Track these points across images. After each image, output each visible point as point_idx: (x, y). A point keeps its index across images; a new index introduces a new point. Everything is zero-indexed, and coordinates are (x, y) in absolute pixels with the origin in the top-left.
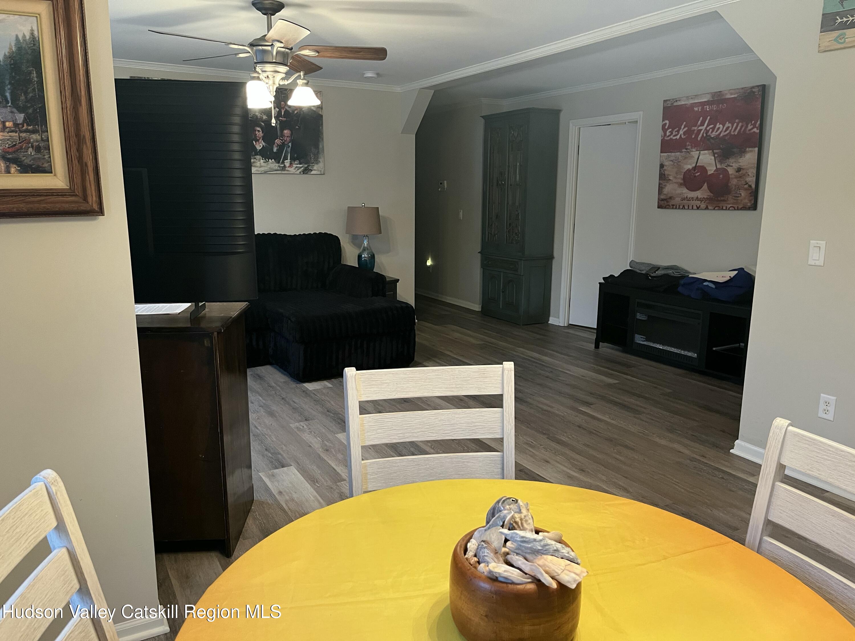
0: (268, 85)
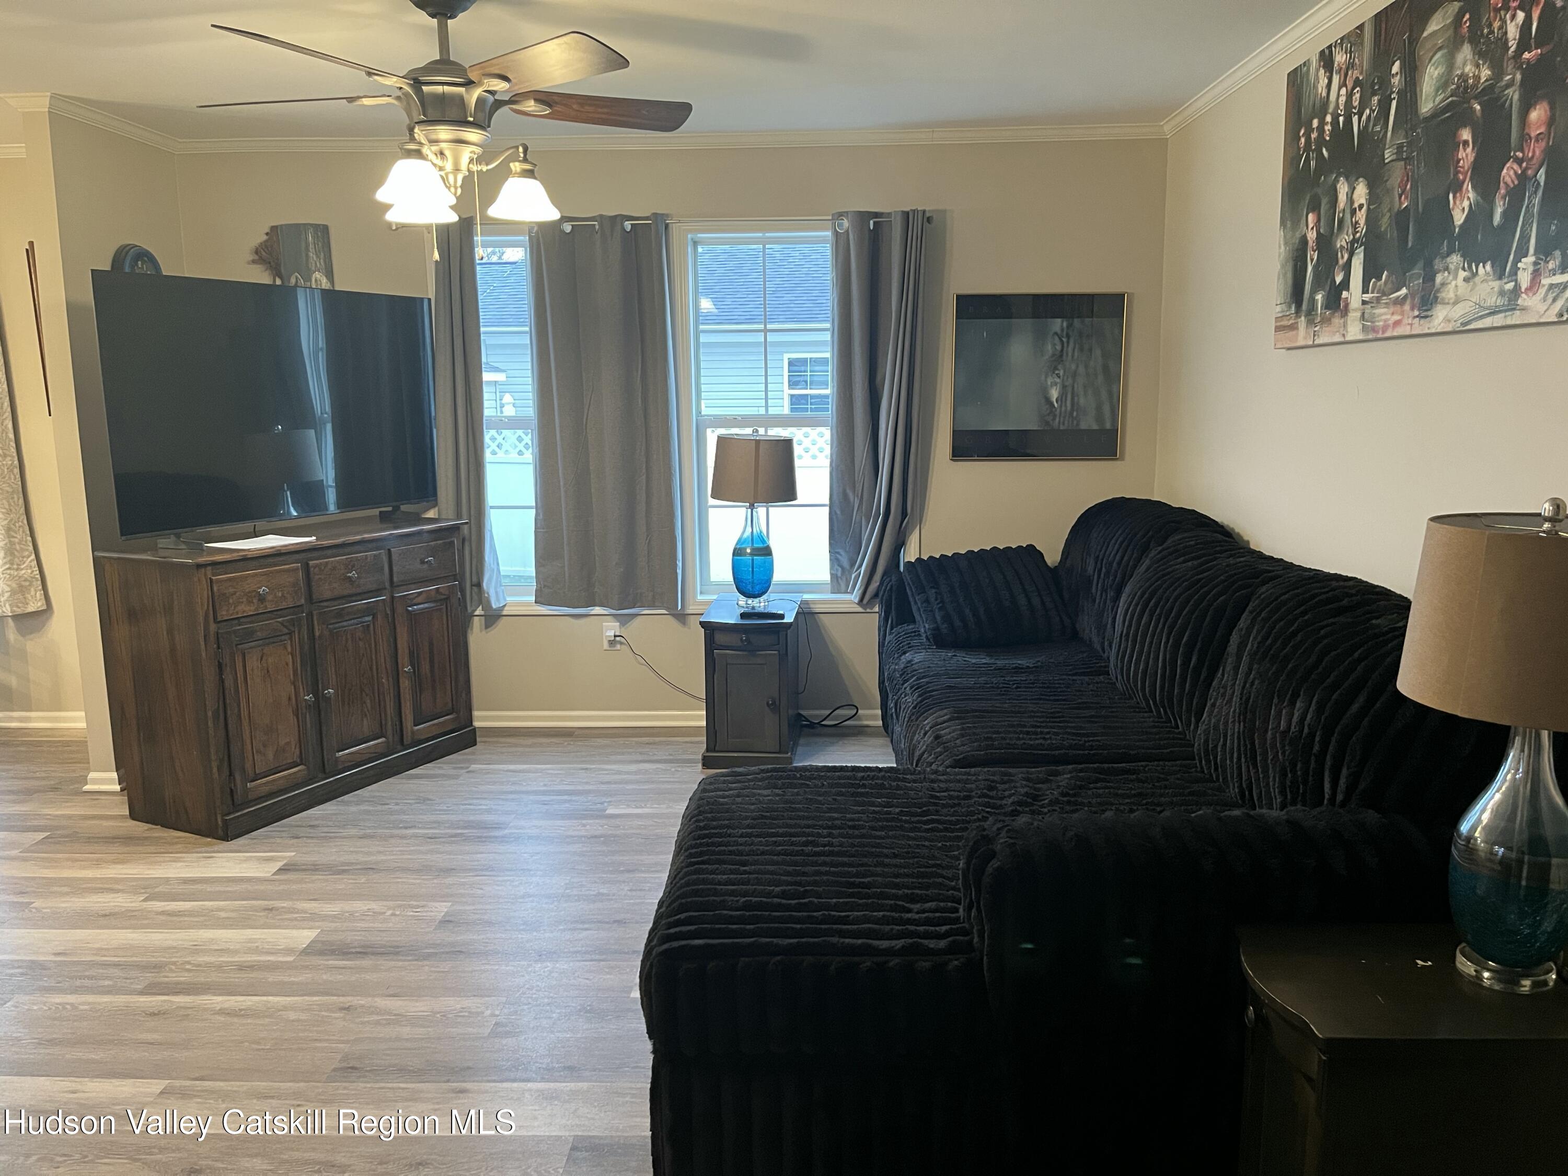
0: (443, 173)
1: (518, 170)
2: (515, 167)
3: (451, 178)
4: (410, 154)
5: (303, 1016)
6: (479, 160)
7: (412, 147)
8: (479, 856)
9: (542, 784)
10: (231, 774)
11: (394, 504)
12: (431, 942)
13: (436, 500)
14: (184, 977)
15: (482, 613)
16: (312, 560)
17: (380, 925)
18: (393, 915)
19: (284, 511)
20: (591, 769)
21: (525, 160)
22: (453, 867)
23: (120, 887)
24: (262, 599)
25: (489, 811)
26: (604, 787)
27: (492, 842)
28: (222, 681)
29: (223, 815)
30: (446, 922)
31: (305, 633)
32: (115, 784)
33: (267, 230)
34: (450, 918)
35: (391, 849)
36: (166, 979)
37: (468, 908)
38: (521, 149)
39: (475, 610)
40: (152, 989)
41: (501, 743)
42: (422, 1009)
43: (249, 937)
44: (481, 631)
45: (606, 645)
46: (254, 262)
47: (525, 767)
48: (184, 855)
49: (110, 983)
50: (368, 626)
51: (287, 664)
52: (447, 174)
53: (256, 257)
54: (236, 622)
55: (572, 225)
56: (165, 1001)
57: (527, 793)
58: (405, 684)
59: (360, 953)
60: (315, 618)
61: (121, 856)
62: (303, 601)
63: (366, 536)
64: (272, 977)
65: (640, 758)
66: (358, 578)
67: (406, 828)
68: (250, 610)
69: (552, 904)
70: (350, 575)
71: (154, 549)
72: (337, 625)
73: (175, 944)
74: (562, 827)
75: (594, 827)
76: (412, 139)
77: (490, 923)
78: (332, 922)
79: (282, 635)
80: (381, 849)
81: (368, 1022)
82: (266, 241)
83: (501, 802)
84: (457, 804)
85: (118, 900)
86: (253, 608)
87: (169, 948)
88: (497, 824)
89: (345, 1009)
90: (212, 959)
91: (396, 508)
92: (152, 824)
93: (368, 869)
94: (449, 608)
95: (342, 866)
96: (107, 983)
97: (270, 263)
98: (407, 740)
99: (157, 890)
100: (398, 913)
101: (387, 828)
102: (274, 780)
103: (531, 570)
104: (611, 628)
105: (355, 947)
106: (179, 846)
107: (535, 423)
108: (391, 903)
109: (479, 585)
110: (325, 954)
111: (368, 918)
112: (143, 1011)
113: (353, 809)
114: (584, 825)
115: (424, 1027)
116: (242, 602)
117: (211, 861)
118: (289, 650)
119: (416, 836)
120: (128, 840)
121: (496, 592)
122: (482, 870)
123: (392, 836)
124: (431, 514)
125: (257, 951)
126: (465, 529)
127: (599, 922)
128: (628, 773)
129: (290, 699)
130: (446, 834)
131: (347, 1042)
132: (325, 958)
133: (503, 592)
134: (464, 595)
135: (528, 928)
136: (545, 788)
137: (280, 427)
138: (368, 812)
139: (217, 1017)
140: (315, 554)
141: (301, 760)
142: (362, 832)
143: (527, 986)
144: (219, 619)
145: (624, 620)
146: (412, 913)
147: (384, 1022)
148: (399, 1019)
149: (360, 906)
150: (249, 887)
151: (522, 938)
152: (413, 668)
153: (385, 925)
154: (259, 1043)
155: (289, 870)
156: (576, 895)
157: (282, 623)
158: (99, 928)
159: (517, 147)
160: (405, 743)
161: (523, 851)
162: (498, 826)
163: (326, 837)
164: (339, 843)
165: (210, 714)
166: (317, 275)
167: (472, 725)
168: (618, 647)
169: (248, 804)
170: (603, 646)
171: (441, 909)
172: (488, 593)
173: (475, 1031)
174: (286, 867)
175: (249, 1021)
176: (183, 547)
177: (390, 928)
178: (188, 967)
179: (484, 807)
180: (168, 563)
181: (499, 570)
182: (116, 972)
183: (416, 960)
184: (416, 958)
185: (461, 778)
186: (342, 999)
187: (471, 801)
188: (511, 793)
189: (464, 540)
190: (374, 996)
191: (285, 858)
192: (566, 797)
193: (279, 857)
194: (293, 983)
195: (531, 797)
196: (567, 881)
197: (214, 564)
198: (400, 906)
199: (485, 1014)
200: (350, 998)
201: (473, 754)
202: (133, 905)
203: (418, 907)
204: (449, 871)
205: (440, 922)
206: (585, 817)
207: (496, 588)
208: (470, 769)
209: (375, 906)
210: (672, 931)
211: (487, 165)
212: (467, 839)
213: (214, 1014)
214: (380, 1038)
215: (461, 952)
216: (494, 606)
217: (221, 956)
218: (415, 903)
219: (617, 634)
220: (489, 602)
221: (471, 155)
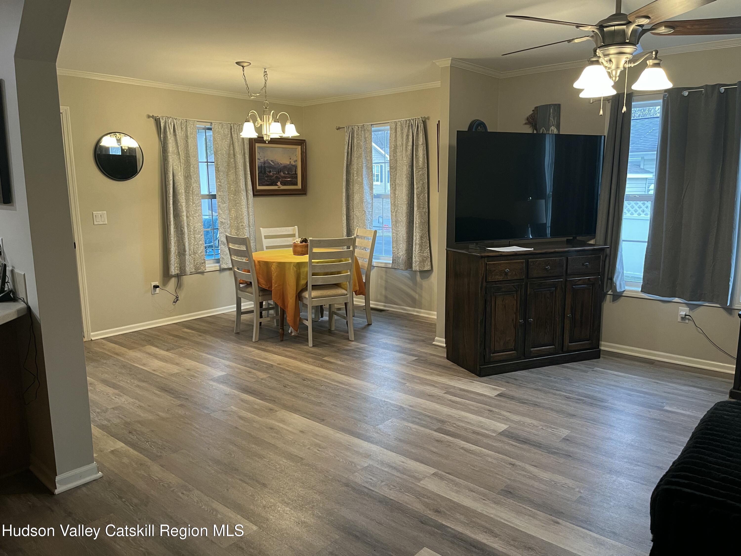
1: (651, 64)
2: (650, 62)
3: (614, 73)
4: (592, 63)
5: (494, 461)
6: (630, 61)
7: (594, 59)
8: (589, 412)
9: (630, 385)
10: (485, 349)
11: (574, 236)
12: (557, 447)
13: (595, 235)
14: (452, 429)
15: (612, 293)
16: (530, 259)
17: (535, 432)
18: (542, 429)
19: (527, 236)
20: (660, 383)
21: (656, 58)
22: (575, 414)
23: (437, 386)
24: (506, 274)
25: (599, 392)
26: (664, 394)
27: (598, 408)
28: (485, 307)
29: (480, 366)
30: (566, 439)
31: (523, 292)
32: (444, 344)
33: (533, 109)
34: (569, 438)
35: (548, 398)
36: (445, 428)
37: (577, 436)
38: (654, 53)
39: (608, 292)
40: (439, 430)
41: (613, 360)
42: (546, 477)
43: (480, 420)
44: (610, 302)
45: (679, 319)
46: (526, 124)
47: (623, 374)
48: (462, 378)
49: (426, 423)
50: (552, 292)
51: (514, 305)
52: (612, 71)
53: (527, 122)
54: (494, 283)
55: (689, 92)
56: (443, 437)
57: (622, 388)
58: (567, 323)
59: (524, 441)
60: (528, 285)
61: (440, 373)
62: (524, 277)
63: (557, 250)
64: (485, 441)
65: (691, 384)
66: (550, 269)
67: (557, 390)
68: (501, 278)
69: (622, 447)
70: (547, 267)
71: (467, 248)
72: (539, 290)
73: (452, 414)
74: (637, 409)
75: (655, 414)
76: (595, 55)
77: (588, 446)
78: (515, 424)
79: (512, 291)
80: (543, 397)
81: (521, 474)
82: (532, 114)
83: (606, 389)
84: (584, 385)
85: (435, 390)
86: (502, 278)
87: (449, 415)
88: (602, 399)
89: (512, 464)
90: (464, 425)
91: (575, 238)
92: (454, 363)
93: (536, 405)
94: (594, 289)
95: (524, 400)
96: (424, 423)
97: (532, 124)
98: (565, 349)
99: (450, 390)
100: (544, 428)
101: (548, 388)
102: (502, 355)
103: (641, 275)
104: (684, 311)
105: (522, 438)
106: (462, 374)
107: (653, 198)
108: (542, 423)
109: (611, 279)
110: (509, 437)
111: (531, 427)
112: (434, 438)
113: (534, 375)
114: (650, 412)
115: (545, 486)
116: (498, 275)
117: (472, 384)
118: (515, 298)
119: (560, 395)
120: (444, 367)
121: (620, 284)
122: (589, 420)
123: (549, 392)
124: (592, 242)
125: (482, 427)
126: (608, 250)
127: (648, 464)
128: (681, 390)
129: (513, 320)
130: (575, 398)
131: (509, 479)
132: (509, 439)
133: (624, 284)
134: (603, 283)
135: (607, 455)
136: (632, 388)
137: (531, 198)
138: (541, 379)
139: (461, 450)
140: (531, 256)
141: (515, 349)
142: (536, 387)
143: (600, 484)
144: (487, 281)
145: (692, 307)
146: (550, 431)
147: (527, 476)
148: (534, 477)
149: (528, 420)
150: (484, 399)
151: (603, 459)
152: (572, 316)
153: (537, 432)
154: (474, 467)
155: (502, 396)
156: (637, 446)
157: (513, 286)
158: (426, 400)
159: (652, 52)
160: (564, 350)
161: (613, 416)
162: (602, 400)
163: (520, 385)
164: (525, 390)
165: (479, 321)
166: (553, 128)
167: (599, 348)
168: (687, 321)
169: (490, 363)
170: (677, 319)
171: (565, 433)
172: (616, 284)
173: (569, 496)
174: (501, 395)
175: (472, 456)
176: (478, 248)
177: (539, 434)
178: (454, 425)
179: (597, 389)
180: (471, 255)
181: (623, 273)
182: (428, 419)
183: (548, 453)
184: (548, 452)
185: (589, 373)
186: (511, 459)
187: (591, 385)
188: (613, 386)
189: (606, 256)
190: (526, 463)
191: (501, 390)
192: (642, 395)
193: (499, 389)
194: (493, 446)
195: (623, 390)
196: (634, 438)
197: (488, 257)
198: (546, 426)
199: (576, 490)
200: (515, 460)
201: (597, 362)
202: (440, 394)
203: (554, 428)
204: (573, 416)
205: (563, 439)
206: (650, 407)
207: (620, 282)
208: (594, 369)
209: (535, 422)
210: (673, 479)
211: (634, 63)
212: (585, 403)
213: (460, 448)
214: (524, 483)
215: (570, 456)
216: (618, 291)
217: (467, 425)
218: (553, 426)
219: (687, 314)
220: (615, 287)
221: (626, 59)
